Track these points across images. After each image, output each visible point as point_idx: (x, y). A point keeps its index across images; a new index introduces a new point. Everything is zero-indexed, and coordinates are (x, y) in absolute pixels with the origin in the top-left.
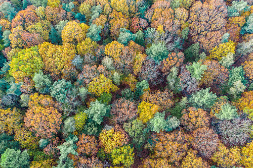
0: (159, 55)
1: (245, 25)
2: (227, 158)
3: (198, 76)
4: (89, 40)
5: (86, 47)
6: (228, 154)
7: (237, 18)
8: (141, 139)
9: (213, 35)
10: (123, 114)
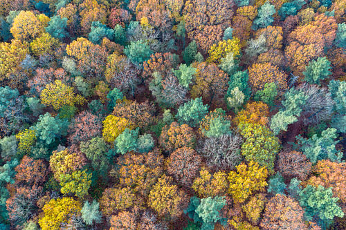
0: (140, 56)
1: (257, 17)
2: (208, 185)
3: (186, 82)
4: (46, 36)
5: (42, 45)
6: (210, 180)
7: (246, 8)
8: (103, 163)
9: (211, 30)
10: (81, 130)
